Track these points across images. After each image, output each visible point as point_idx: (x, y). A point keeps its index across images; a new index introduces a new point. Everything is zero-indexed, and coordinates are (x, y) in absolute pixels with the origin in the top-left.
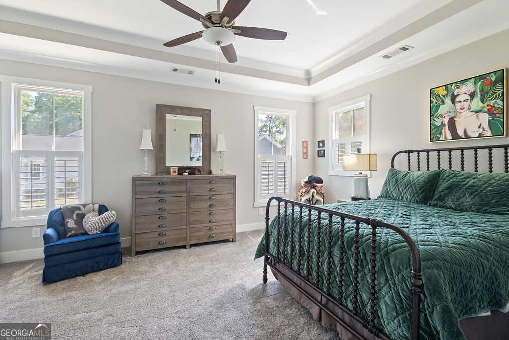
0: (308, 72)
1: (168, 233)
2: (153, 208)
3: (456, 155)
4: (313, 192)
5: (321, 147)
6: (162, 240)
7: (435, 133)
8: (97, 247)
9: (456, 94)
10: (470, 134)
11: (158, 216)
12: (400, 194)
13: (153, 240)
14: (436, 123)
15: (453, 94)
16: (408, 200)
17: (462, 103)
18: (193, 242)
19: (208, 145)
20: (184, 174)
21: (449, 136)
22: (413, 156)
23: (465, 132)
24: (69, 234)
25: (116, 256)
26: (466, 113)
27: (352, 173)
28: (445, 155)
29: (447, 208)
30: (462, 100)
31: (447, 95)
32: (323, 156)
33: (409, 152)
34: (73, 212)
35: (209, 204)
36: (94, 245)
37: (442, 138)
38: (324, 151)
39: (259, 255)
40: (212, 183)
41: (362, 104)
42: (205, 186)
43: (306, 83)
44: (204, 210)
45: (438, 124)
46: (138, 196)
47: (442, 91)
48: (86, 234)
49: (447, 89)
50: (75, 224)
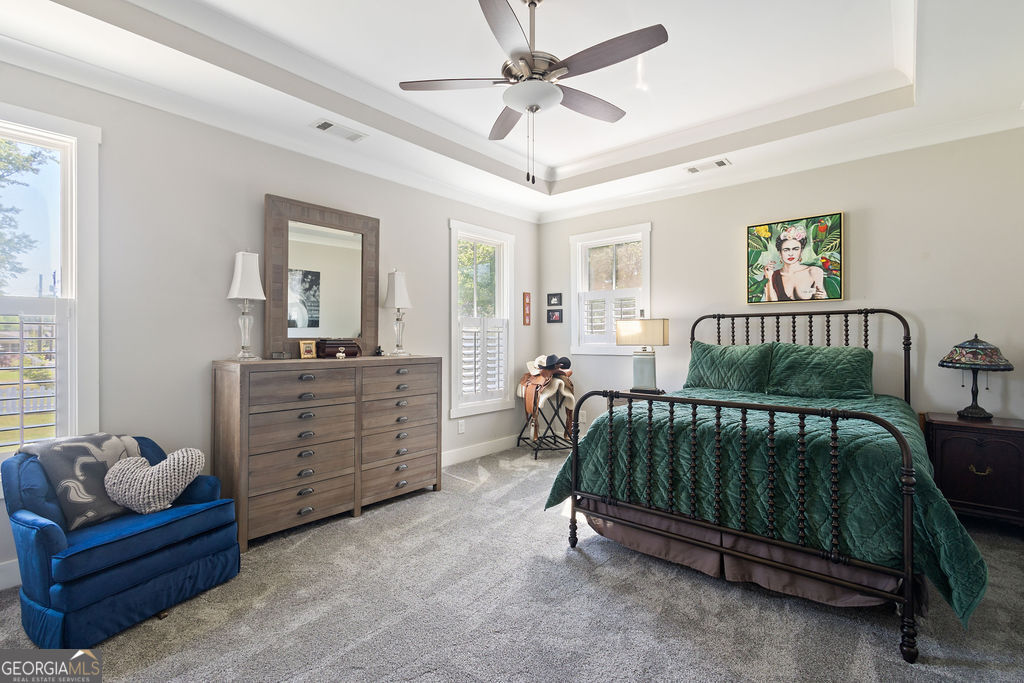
0: (552, 171)
1: (316, 487)
2: (288, 435)
3: (785, 321)
4: (560, 385)
5: (554, 305)
6: (307, 504)
7: (755, 290)
8: (190, 539)
9: (782, 238)
10: (801, 295)
11: (298, 452)
12: (723, 379)
13: (288, 507)
14: (756, 277)
15: (779, 238)
16: (736, 387)
17: (791, 252)
18: (366, 502)
19: (374, 293)
20: (338, 355)
21: (774, 297)
22: (726, 323)
23: (795, 291)
24: (79, 521)
25: (230, 554)
26: (795, 266)
27: (630, 351)
28: (770, 322)
29: (792, 395)
30: (791, 248)
31: (770, 238)
32: (560, 320)
33: (719, 317)
34: (73, 461)
35: (396, 417)
36: (182, 537)
37: (764, 298)
38: (561, 311)
39: (555, 499)
40: (403, 374)
41: (638, 236)
42: (389, 379)
43: (546, 188)
44: (387, 429)
45: (759, 278)
46: (255, 409)
47: (764, 232)
48: (127, 513)
49: (770, 230)
50: (88, 490)
